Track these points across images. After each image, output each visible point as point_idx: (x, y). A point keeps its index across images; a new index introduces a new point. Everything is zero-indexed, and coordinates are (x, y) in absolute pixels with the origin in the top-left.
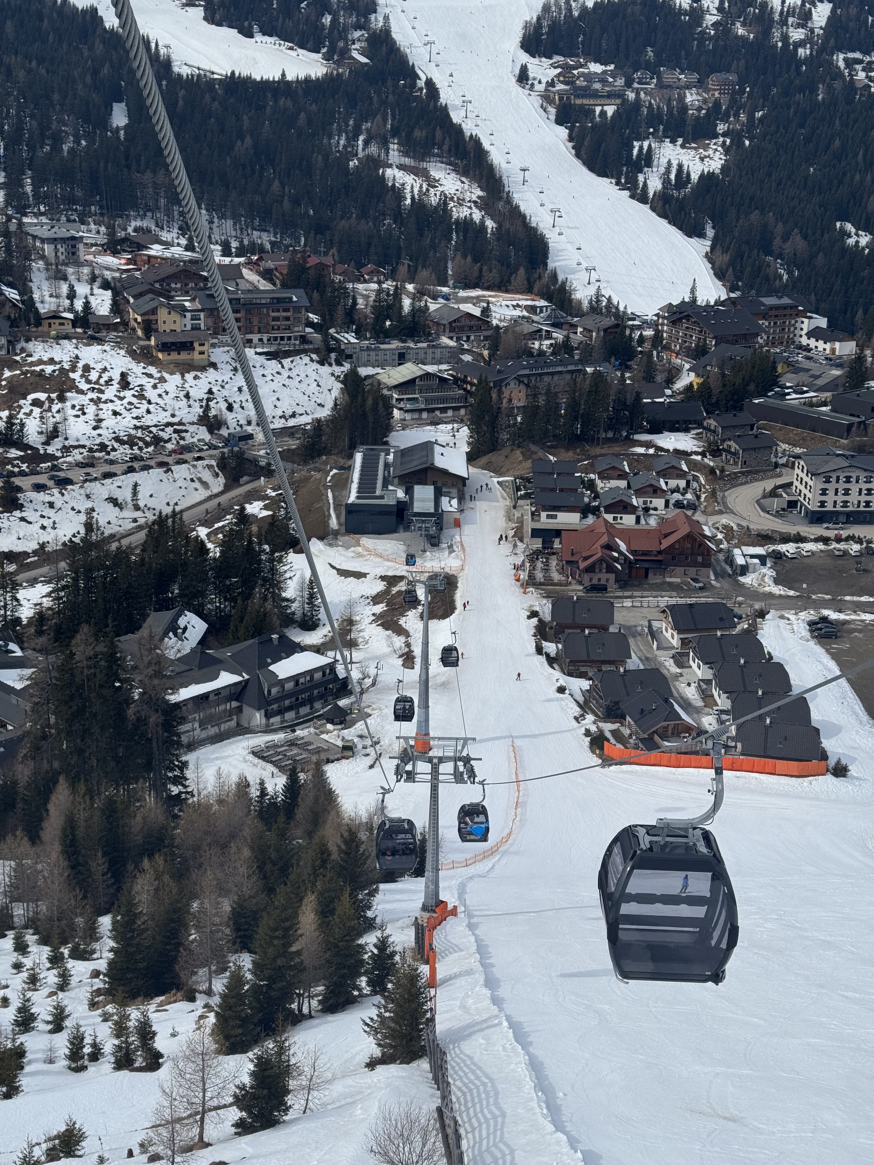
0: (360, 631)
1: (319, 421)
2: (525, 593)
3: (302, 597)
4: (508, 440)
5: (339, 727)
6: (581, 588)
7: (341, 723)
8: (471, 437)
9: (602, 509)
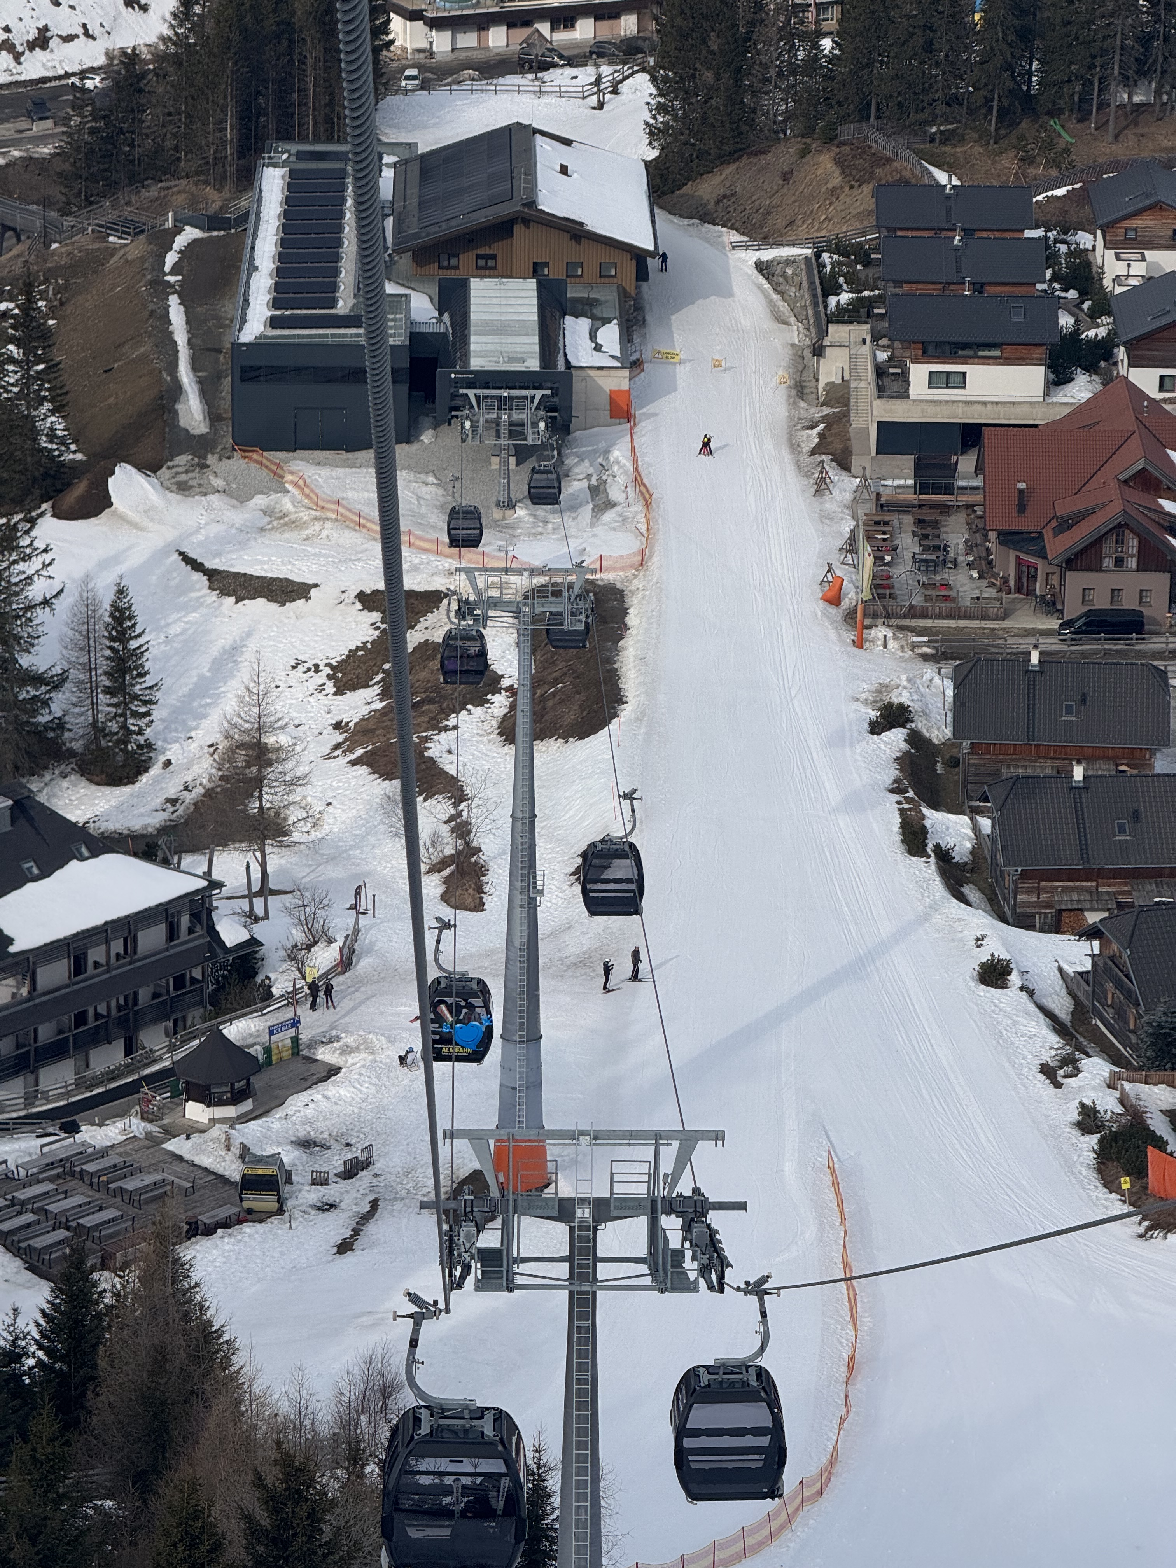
0: (295, 782)
1: (130, 58)
2: (859, 643)
3: (89, 668)
4: (789, 116)
5: (230, 1111)
6: (1054, 624)
7: (235, 1099)
8: (661, 108)
9: (1121, 353)
